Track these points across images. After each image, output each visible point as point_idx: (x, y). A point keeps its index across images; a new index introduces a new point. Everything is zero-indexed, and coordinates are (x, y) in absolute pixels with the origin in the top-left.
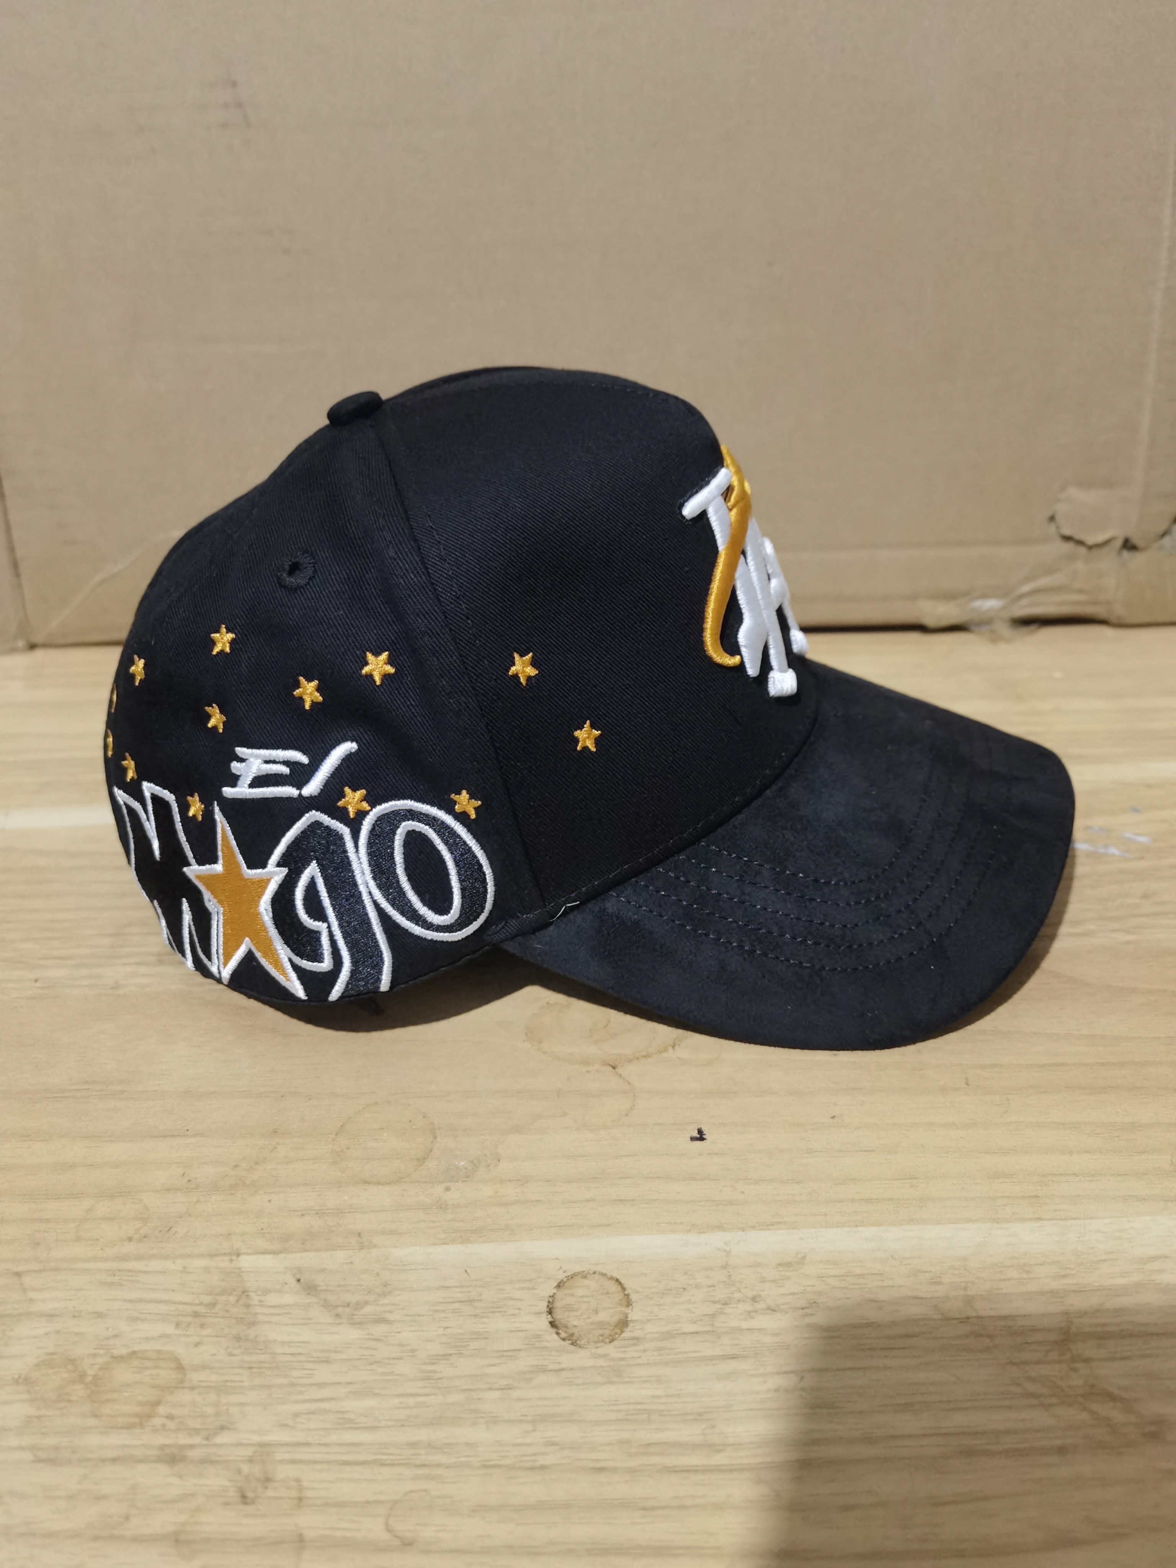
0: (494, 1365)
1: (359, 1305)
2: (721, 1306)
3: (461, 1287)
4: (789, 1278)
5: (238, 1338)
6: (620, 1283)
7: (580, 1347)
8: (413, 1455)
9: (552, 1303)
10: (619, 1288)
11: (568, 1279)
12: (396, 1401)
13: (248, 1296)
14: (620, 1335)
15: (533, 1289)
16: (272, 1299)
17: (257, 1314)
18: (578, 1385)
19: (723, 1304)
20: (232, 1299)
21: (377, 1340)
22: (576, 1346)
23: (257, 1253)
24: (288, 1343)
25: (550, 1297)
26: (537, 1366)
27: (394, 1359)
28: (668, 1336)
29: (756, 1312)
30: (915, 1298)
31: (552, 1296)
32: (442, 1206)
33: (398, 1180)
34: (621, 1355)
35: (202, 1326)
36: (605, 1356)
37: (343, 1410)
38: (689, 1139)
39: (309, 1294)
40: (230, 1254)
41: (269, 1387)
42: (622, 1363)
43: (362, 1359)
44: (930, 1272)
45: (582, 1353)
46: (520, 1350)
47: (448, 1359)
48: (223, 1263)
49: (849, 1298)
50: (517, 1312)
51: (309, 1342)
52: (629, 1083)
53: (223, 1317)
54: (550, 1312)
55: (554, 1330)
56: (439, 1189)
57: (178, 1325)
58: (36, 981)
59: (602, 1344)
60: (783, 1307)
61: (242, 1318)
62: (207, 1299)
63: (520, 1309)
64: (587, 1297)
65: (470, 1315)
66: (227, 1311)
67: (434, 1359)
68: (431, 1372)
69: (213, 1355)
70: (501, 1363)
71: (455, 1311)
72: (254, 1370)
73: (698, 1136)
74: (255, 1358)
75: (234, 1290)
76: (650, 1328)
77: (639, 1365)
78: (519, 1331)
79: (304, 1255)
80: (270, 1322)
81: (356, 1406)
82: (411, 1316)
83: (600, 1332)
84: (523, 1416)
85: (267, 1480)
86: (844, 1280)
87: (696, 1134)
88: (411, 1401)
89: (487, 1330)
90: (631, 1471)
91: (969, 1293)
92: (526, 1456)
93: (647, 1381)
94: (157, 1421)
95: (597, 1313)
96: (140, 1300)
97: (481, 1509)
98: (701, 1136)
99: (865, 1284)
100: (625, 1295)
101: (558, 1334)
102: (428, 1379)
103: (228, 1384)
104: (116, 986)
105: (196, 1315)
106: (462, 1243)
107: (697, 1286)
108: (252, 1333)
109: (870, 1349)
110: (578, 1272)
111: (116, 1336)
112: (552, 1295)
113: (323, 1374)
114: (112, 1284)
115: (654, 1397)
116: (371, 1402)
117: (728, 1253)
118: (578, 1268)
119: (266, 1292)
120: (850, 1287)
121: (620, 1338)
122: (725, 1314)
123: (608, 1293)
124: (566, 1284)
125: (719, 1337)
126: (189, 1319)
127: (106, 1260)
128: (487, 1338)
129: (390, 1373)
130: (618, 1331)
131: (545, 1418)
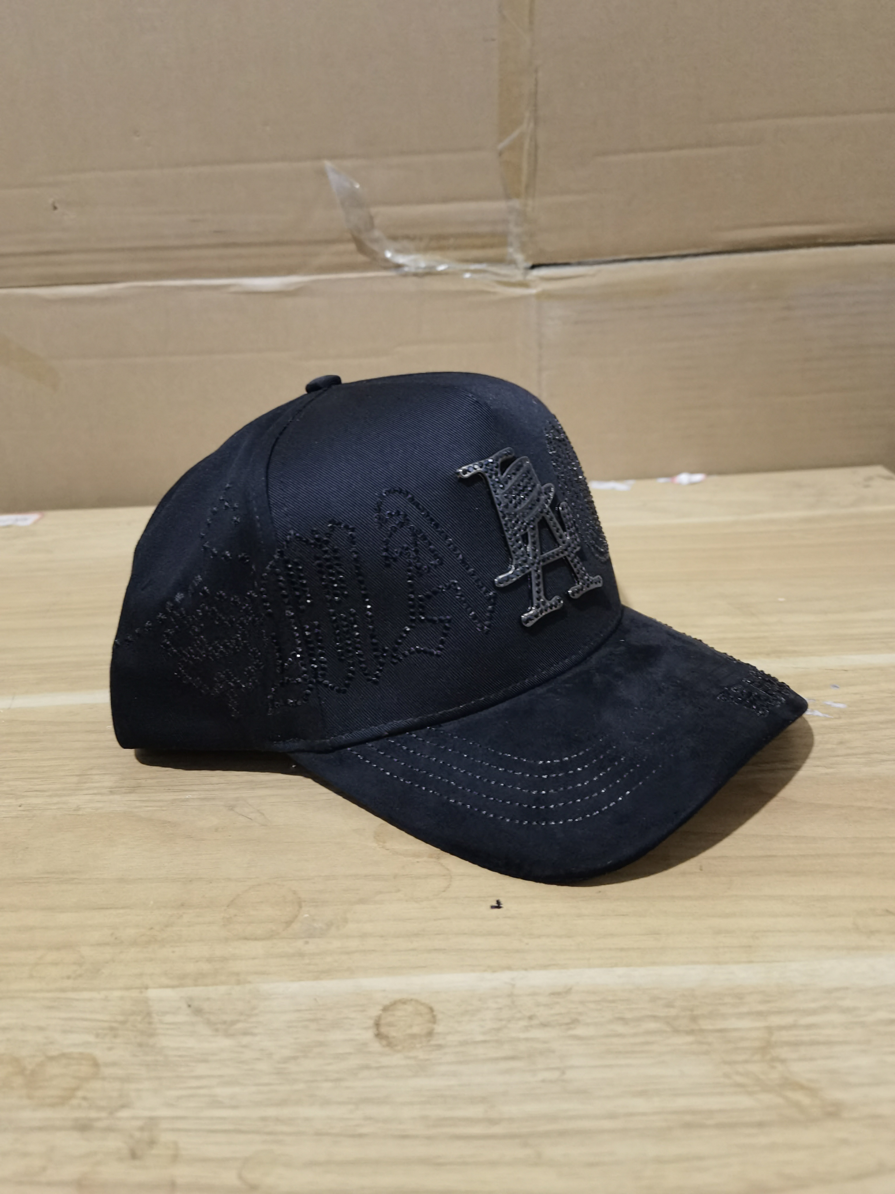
0: (330, 1064)
1: (233, 1023)
3: (311, 1010)
4: (557, 1003)
5: (140, 1045)
6: (429, 1007)
7: (397, 1051)
8: (264, 1125)
9: (379, 1021)
10: (429, 1010)
11: (391, 1005)
12: (255, 1088)
13: (151, 1017)
15: (363, 1011)
16: (169, 1018)
17: (156, 1028)
18: (392, 1078)
19: (507, 1021)
20: (139, 1018)
21: (244, 1046)
22: (394, 1050)
23: (161, 987)
24: (179, 1048)
25: (377, 1016)
26: (363, 1064)
27: (256, 1059)
28: (465, 1043)
29: (531, 1026)
30: (654, 1017)
31: (380, 1016)
32: (301, 955)
33: (271, 936)
34: (427, 1057)
35: (115, 1036)
36: (415, 1058)
37: (214, 1094)
38: (490, 907)
39: (196, 1015)
40: (141, 988)
41: (160, 1078)
42: (427, 1062)
43: (231, 1060)
45: (397, 1056)
46: (350, 1054)
47: (296, 1060)
48: (135, 994)
50: (351, 1027)
51: (193, 1048)
52: (448, 870)
53: (131, 1030)
54: (377, 1027)
55: (379, 1039)
56: (300, 944)
57: (97, 1036)
58: (20, 806)
59: (413, 1049)
60: (552, 1023)
61: (145, 1031)
62: (120, 1018)
63: (353, 1025)
64: (404, 1016)
65: (316, 1030)
66: (134, 1026)
67: (287, 1060)
68: (283, 1068)
69: (121, 1056)
70: (334, 1063)
71: (304, 1027)
72: (151, 1067)
73: (496, 905)
74: (152, 1058)
75: (141, 1012)
76: (450, 1038)
77: (440, 1063)
78: (351, 1040)
79: (195, 988)
80: (165, 1034)
81: (224, 1092)
82: (271, 1030)
83: (413, 1040)
84: (349, 1099)
85: (152, 1143)
86: (600, 1004)
87: (495, 904)
88: (266, 1088)
89: (327, 1040)
90: (429, 1138)
91: (695, 1013)
92: (349, 1127)
93: (445, 1075)
94: (74, 1102)
95: (411, 1026)
96: (71, 1019)
97: (312, 1164)
98: (498, 906)
100: (433, 1015)
101: (382, 1042)
102: (280, 1073)
103: (130, 1076)
104: (78, 809)
105: (112, 1029)
106: (314, 980)
107: (488, 1009)
108: (152, 1041)
109: (616, 1053)
111: (52, 1043)
113: (201, 1069)
114: (52, 1007)
115: (449, 1086)
116: (236, 1089)
117: (513, 986)
118: (399, 997)
119: (165, 1013)
121: (428, 1044)
122: (508, 1028)
123: (420, 1014)
124: (390, 1008)
125: (501, 1045)
126: (106, 1032)
127: (50, 991)
128: (327, 1046)
129: (252, 1069)
130: (426, 1039)
131: (366, 1101)
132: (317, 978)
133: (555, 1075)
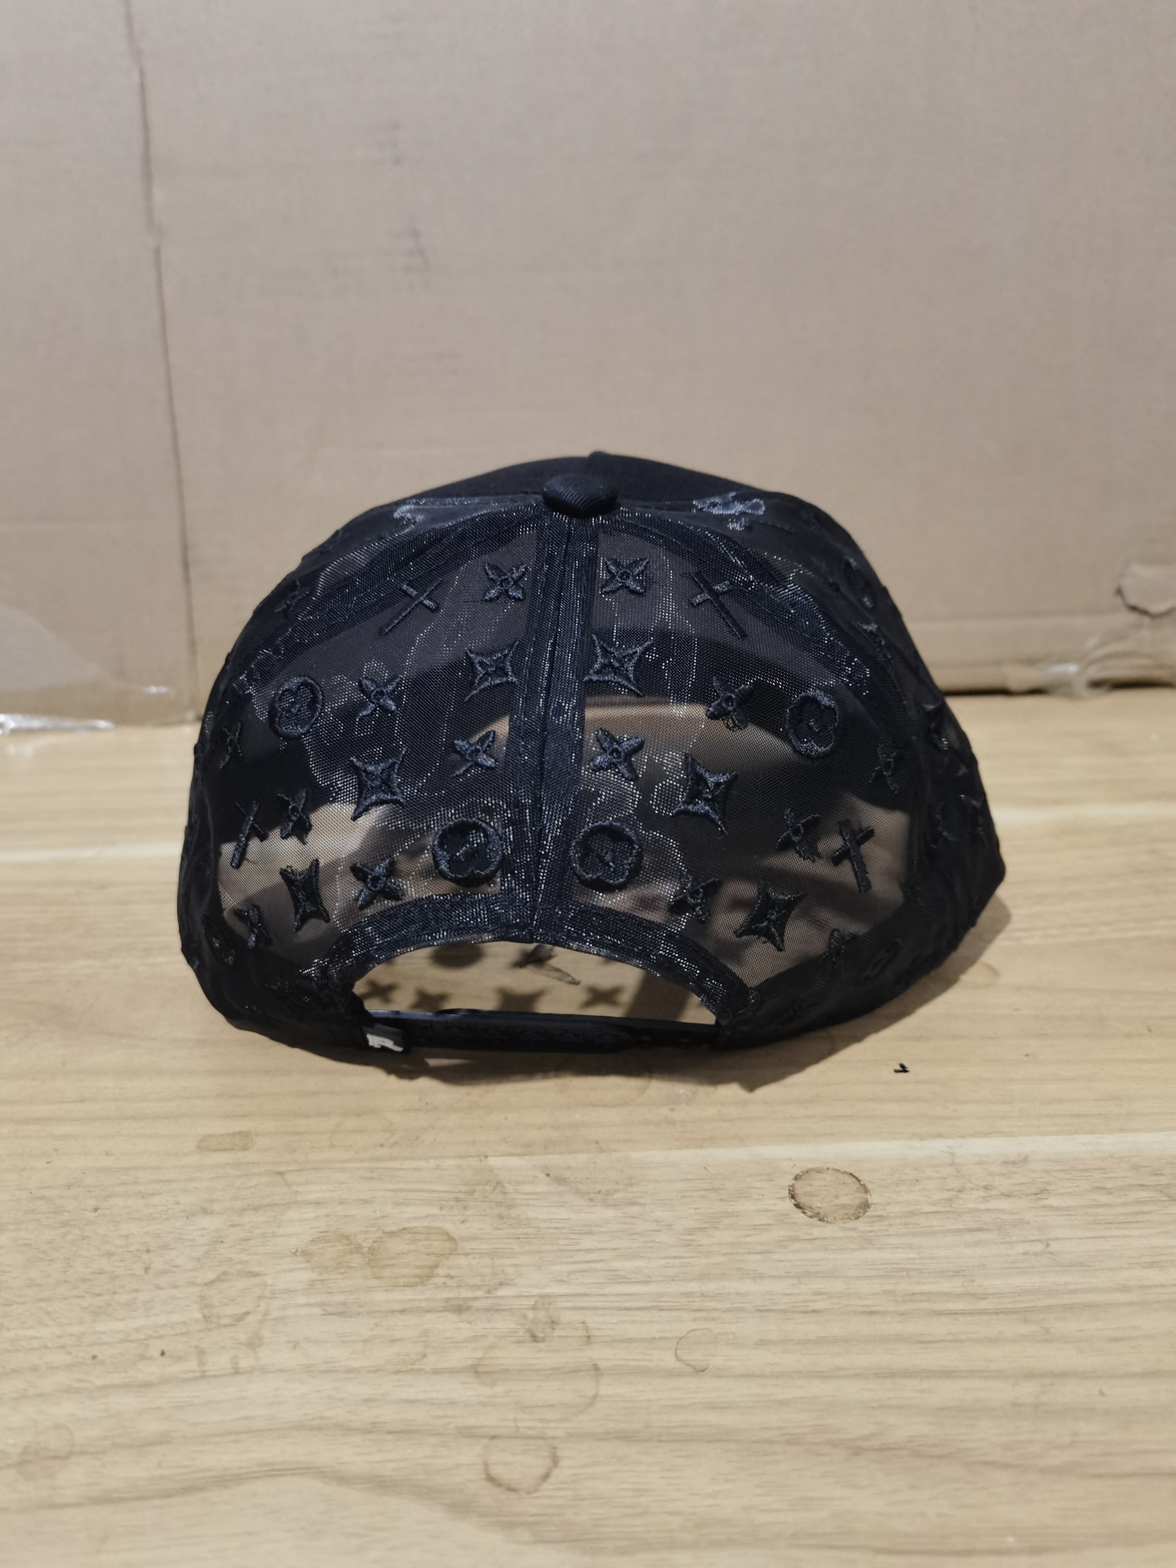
0: (749, 1236)
1: (610, 1192)
2: (955, 1193)
3: (703, 1179)
4: (1015, 1173)
5: (501, 1217)
6: (854, 1176)
7: (828, 1222)
8: (689, 1302)
9: (793, 1191)
10: (854, 1179)
11: (803, 1174)
12: (663, 1262)
13: (503, 1186)
14: (864, 1214)
15: (771, 1180)
16: (526, 1188)
17: (514, 1199)
18: (832, 1250)
19: (958, 1192)
20: (488, 1188)
21: (633, 1217)
22: (824, 1221)
23: (504, 1155)
24: (550, 1220)
25: (789, 1186)
26: (790, 1236)
27: (653, 1231)
28: (912, 1214)
29: (990, 1196)
30: (1141, 1185)
31: (793, 1186)
32: (671, 1122)
33: (624, 1102)
34: (869, 1229)
35: (465, 1208)
36: (853, 1229)
37: (613, 1269)
38: (893, 1071)
39: (560, 1184)
40: (478, 1156)
41: (539, 1252)
42: (870, 1234)
43: (623, 1231)
44: (1149, 1167)
45: (830, 1227)
46: (770, 1225)
47: (705, 1231)
48: (474, 1162)
49: (1077, 1187)
50: (761, 1197)
51: (569, 1219)
53: (483, 1201)
54: (793, 1197)
55: (800, 1210)
56: (664, 1111)
57: (441, 1208)
59: (848, 1220)
60: (1016, 1193)
61: (501, 1202)
62: (465, 1188)
63: (763, 1195)
64: (825, 1186)
65: (718, 1200)
66: (485, 1197)
67: (691, 1231)
68: (689, 1240)
69: (481, 1229)
70: (754, 1234)
71: (702, 1197)
72: (522, 1240)
73: (901, 1069)
74: (520, 1231)
75: (489, 1182)
76: (891, 1209)
77: (889, 1235)
78: (766, 1211)
79: (548, 1156)
80: (528, 1205)
81: (625, 1266)
82: (661, 1200)
83: (846, 1212)
84: (786, 1273)
85: (553, 1323)
86: (1070, 1174)
87: (898, 1068)
88: (677, 1261)
89: (735, 1210)
90: (901, 1314)
92: (797, 1302)
93: (900, 1248)
94: (438, 1280)
95: (837, 1197)
96: (401, 1190)
97: (764, 1343)
98: (904, 1069)
99: (1090, 1176)
100: (861, 1185)
101: (804, 1213)
102: (689, 1246)
103: (500, 1250)
105: (457, 1200)
106: (696, 1148)
107: (928, 1178)
108: (513, 1213)
109: (1106, 1223)
110: (813, 1169)
111: (385, 1217)
112: (790, 1184)
113: (587, 1242)
114: (372, 1178)
115: (908, 1259)
116: (640, 1263)
117: (953, 1154)
118: (810, 1166)
119: (518, 1183)
120: (1077, 1178)
121: (865, 1216)
122: (961, 1198)
123: (844, 1183)
124: (803, 1177)
125: (960, 1216)
126: (452, 1203)
127: (362, 1160)
128: (737, 1216)
129: (653, 1242)
130: (862, 1211)
131: (808, 1274)
132: (701, 1147)
133: (1039, 1247)
